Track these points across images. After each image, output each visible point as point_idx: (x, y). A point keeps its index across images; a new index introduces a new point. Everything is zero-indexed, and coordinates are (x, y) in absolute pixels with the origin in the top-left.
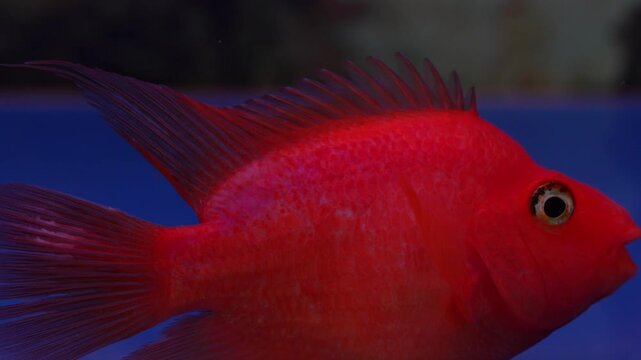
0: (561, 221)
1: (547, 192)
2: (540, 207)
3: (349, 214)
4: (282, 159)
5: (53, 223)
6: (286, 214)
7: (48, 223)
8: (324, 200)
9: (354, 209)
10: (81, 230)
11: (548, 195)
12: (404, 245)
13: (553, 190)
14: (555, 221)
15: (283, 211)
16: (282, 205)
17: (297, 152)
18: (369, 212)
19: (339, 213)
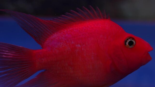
0: (132, 47)
1: (129, 39)
2: (127, 43)
3: (79, 46)
4: (62, 32)
5: (7, 51)
6: (63, 46)
7: (6, 51)
8: (73, 42)
9: (80, 44)
10: (14, 52)
11: (129, 40)
12: (93, 53)
13: (130, 39)
14: (131, 47)
15: (63, 45)
16: (63, 44)
17: (66, 31)
18: (84, 45)
19: (77, 46)
